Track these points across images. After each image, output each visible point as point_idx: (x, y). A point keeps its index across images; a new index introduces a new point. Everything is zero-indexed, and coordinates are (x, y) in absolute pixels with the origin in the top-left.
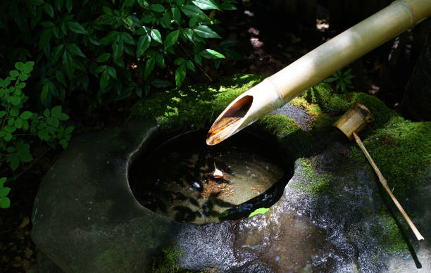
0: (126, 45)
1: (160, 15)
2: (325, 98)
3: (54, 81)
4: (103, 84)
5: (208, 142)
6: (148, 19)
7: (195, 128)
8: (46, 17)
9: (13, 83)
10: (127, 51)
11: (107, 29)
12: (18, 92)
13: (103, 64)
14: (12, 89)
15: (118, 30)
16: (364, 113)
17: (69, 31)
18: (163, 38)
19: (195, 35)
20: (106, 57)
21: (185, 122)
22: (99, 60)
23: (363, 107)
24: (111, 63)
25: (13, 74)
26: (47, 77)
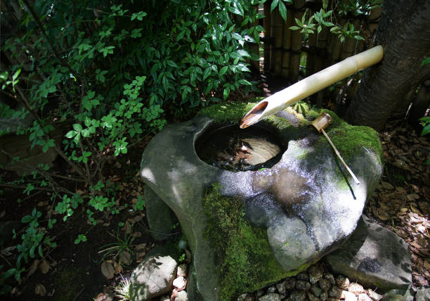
0: (198, 74)
1: (217, 58)
2: (306, 111)
3: (158, 95)
4: (184, 96)
5: (241, 127)
6: (211, 59)
7: (233, 123)
8: (155, 58)
9: (134, 87)
10: (199, 79)
11: (188, 65)
12: (136, 92)
13: (185, 85)
14: (133, 90)
15: (194, 66)
16: (328, 118)
17: (167, 65)
18: (219, 70)
19: (237, 69)
20: (187, 81)
21: (228, 120)
22: (183, 82)
23: (328, 115)
24: (189, 85)
25: (134, 82)
26: (154, 92)
